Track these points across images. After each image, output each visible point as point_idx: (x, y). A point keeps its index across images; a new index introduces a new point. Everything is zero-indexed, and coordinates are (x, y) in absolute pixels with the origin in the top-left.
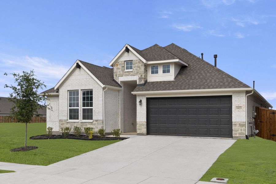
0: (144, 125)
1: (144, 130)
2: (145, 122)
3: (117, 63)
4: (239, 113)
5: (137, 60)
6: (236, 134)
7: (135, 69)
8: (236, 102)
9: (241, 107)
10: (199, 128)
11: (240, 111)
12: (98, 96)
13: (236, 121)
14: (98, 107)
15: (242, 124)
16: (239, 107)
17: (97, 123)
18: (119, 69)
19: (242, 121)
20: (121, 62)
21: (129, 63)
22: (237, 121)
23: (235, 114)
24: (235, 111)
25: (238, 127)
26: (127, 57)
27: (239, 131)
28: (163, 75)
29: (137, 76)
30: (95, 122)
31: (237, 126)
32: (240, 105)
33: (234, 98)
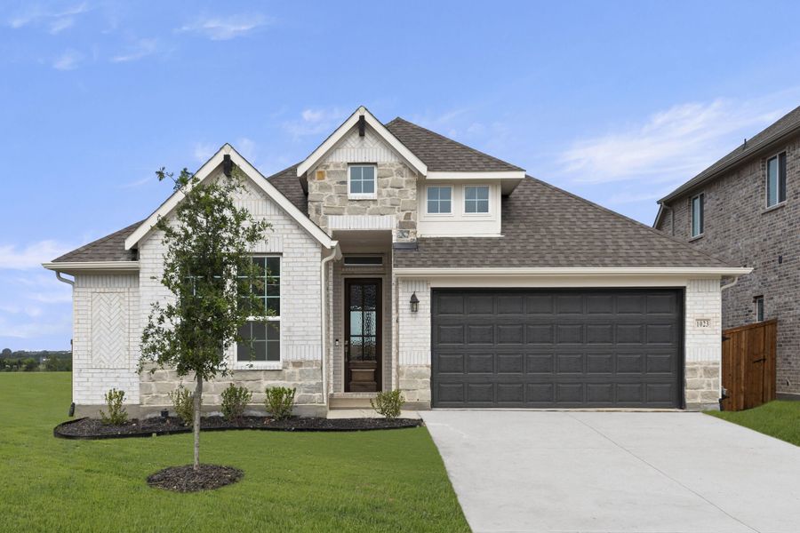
0: (425, 376)
1: (423, 391)
2: (428, 366)
3: (320, 170)
4: (705, 336)
5: (392, 165)
6: (694, 397)
7: (384, 192)
8: (695, 307)
9: (708, 320)
10: (587, 383)
11: (706, 332)
12: (304, 278)
13: (695, 361)
14: (304, 315)
15: (711, 369)
16: (703, 322)
17: (301, 372)
18: (328, 188)
19: (711, 360)
20: (337, 165)
21: (363, 172)
22: (699, 360)
23: (693, 341)
24: (694, 332)
25: (701, 377)
26: (358, 151)
27: (703, 388)
28: (466, 219)
29: (394, 217)
30: (291, 369)
31: (699, 375)
32: (706, 316)
33: (691, 294)
